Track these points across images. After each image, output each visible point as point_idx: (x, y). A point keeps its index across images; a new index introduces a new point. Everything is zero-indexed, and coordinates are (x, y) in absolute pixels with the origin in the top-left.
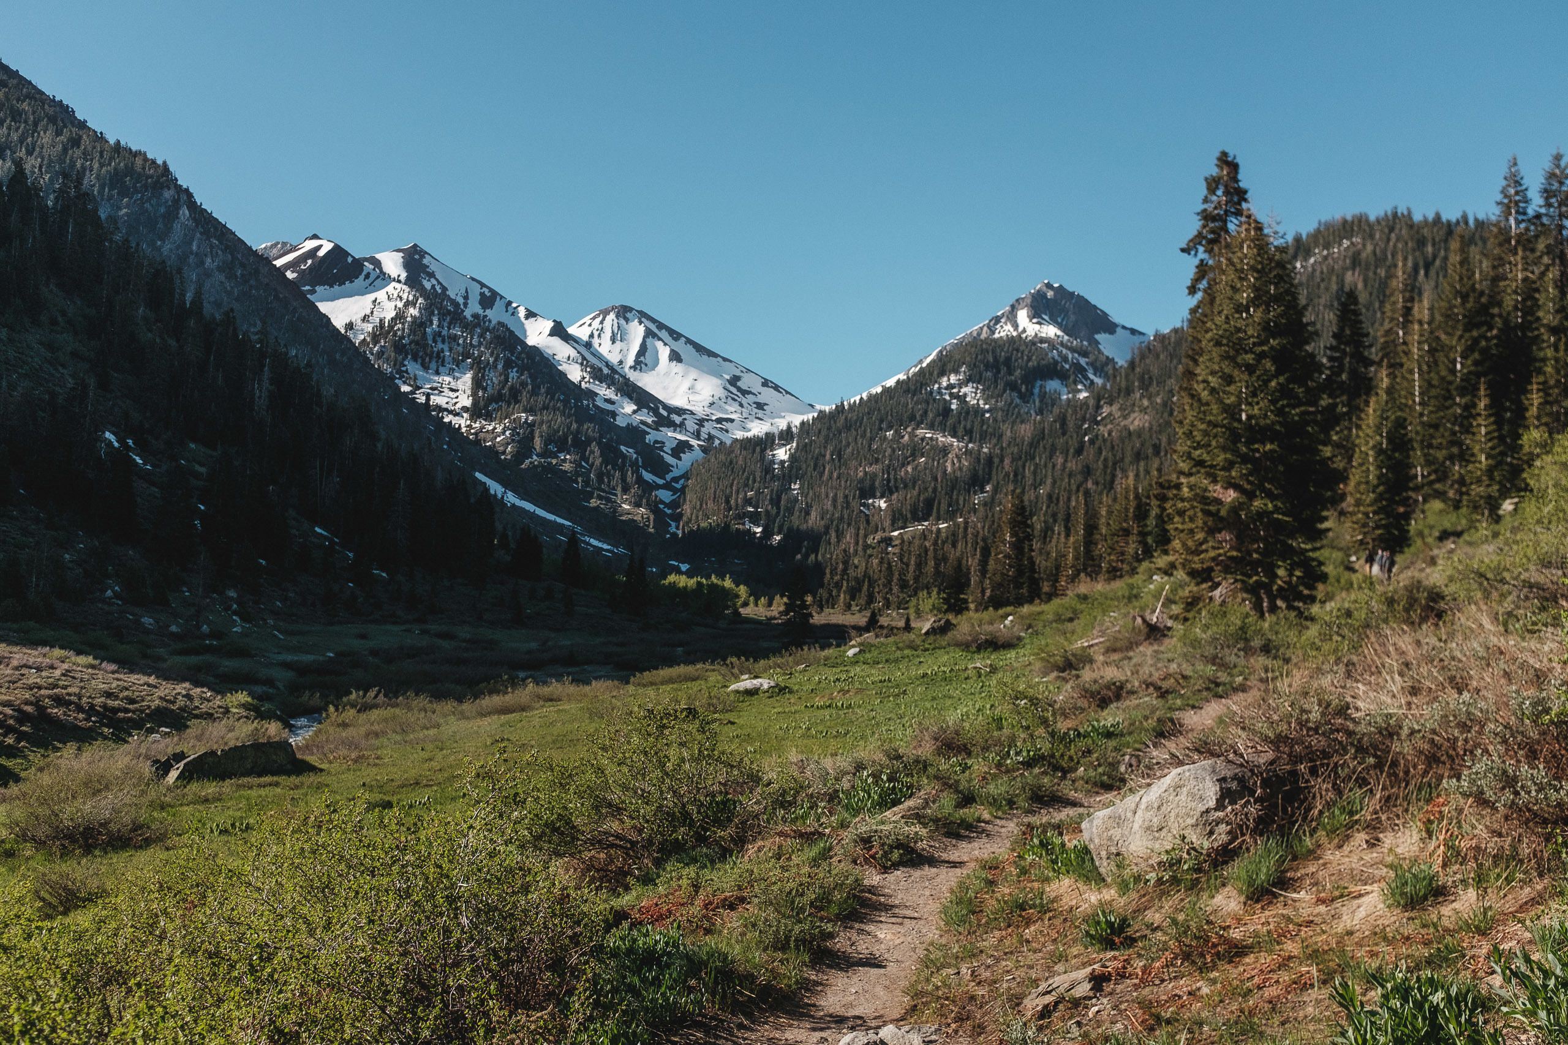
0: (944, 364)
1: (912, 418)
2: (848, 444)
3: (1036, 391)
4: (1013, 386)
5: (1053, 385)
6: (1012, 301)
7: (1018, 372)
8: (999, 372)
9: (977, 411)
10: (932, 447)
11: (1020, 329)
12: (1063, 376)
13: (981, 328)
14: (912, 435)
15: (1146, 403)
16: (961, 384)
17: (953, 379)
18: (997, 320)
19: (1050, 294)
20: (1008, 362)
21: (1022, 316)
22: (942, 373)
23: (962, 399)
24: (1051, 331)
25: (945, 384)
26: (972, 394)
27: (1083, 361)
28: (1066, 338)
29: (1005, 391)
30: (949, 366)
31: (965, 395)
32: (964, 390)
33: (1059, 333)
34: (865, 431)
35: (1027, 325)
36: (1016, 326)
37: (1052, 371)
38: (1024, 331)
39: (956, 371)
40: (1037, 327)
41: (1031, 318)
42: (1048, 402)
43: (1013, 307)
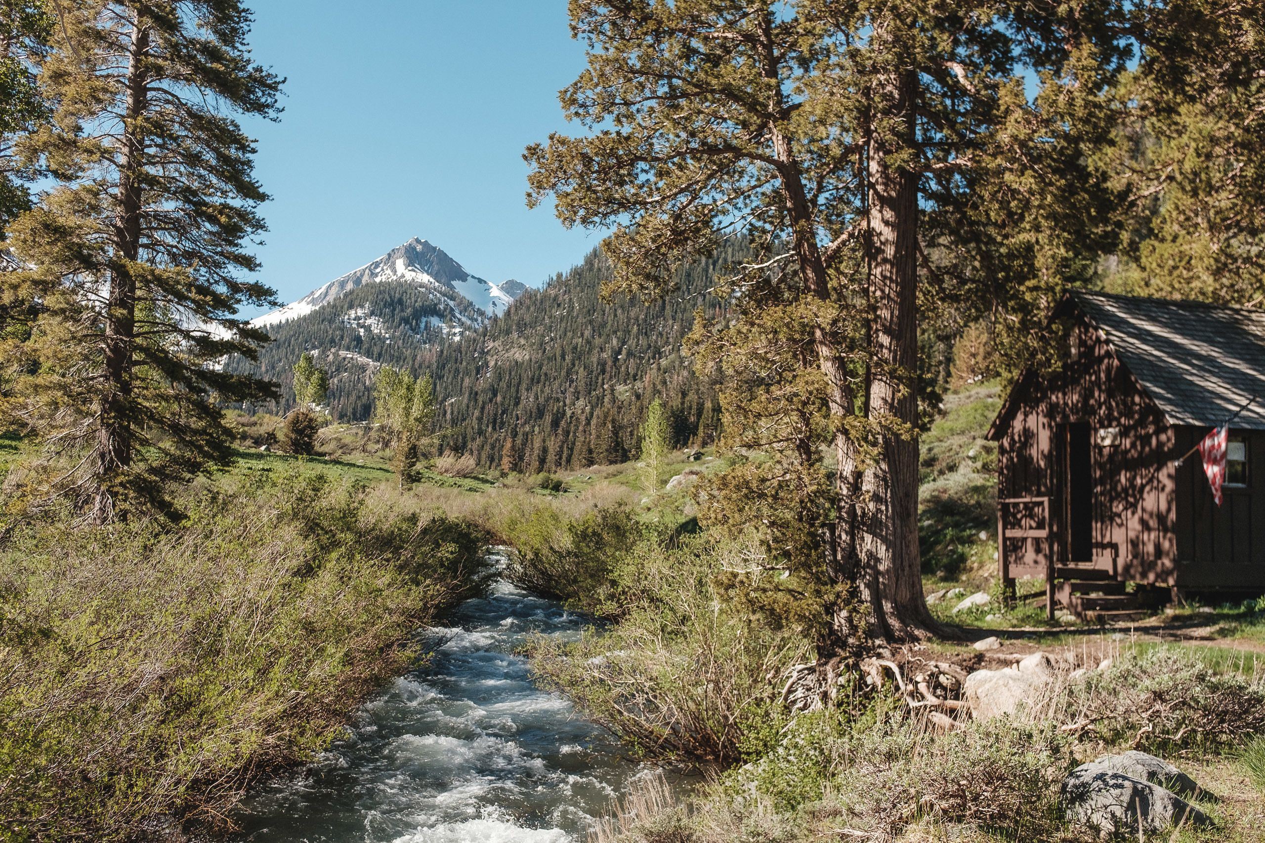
0: (351, 301)
1: (332, 341)
2: (280, 360)
3: (423, 325)
4: (406, 321)
5: (435, 321)
6: (389, 251)
7: (409, 310)
8: (394, 309)
9: (380, 338)
10: (353, 365)
11: (399, 274)
12: (441, 315)
13: (364, 271)
14: (336, 355)
15: (523, 341)
16: (366, 317)
17: (360, 312)
18: (377, 265)
19: (419, 248)
20: (400, 301)
21: (400, 264)
22: (351, 307)
23: (368, 329)
24: (424, 278)
25: (353, 316)
26: (376, 325)
27: (451, 303)
28: (437, 284)
29: (400, 324)
30: (357, 302)
31: (370, 326)
32: (368, 322)
33: (432, 280)
34: (293, 350)
35: (403, 271)
36: (395, 272)
37: (432, 310)
38: (403, 276)
39: (362, 307)
40: (413, 274)
41: (407, 266)
42: (433, 336)
43: (389, 255)
